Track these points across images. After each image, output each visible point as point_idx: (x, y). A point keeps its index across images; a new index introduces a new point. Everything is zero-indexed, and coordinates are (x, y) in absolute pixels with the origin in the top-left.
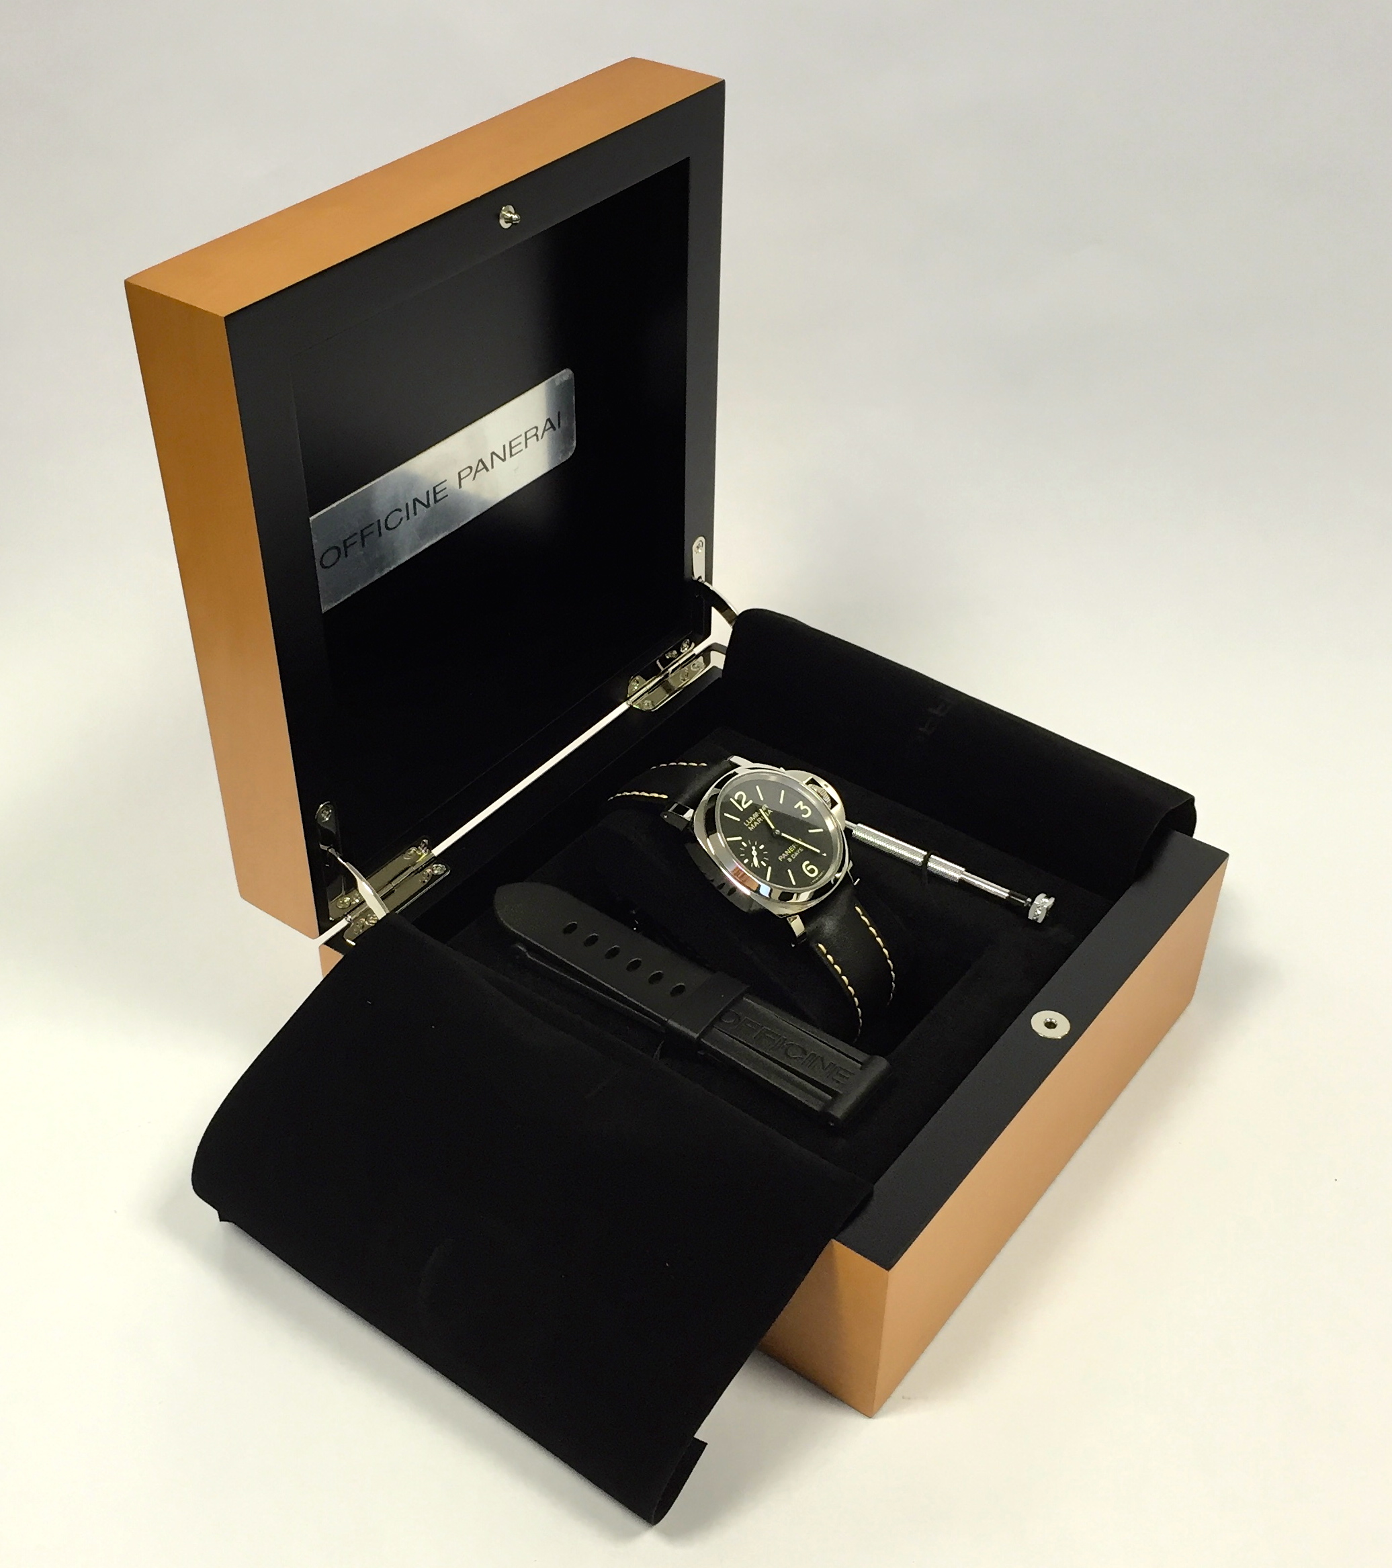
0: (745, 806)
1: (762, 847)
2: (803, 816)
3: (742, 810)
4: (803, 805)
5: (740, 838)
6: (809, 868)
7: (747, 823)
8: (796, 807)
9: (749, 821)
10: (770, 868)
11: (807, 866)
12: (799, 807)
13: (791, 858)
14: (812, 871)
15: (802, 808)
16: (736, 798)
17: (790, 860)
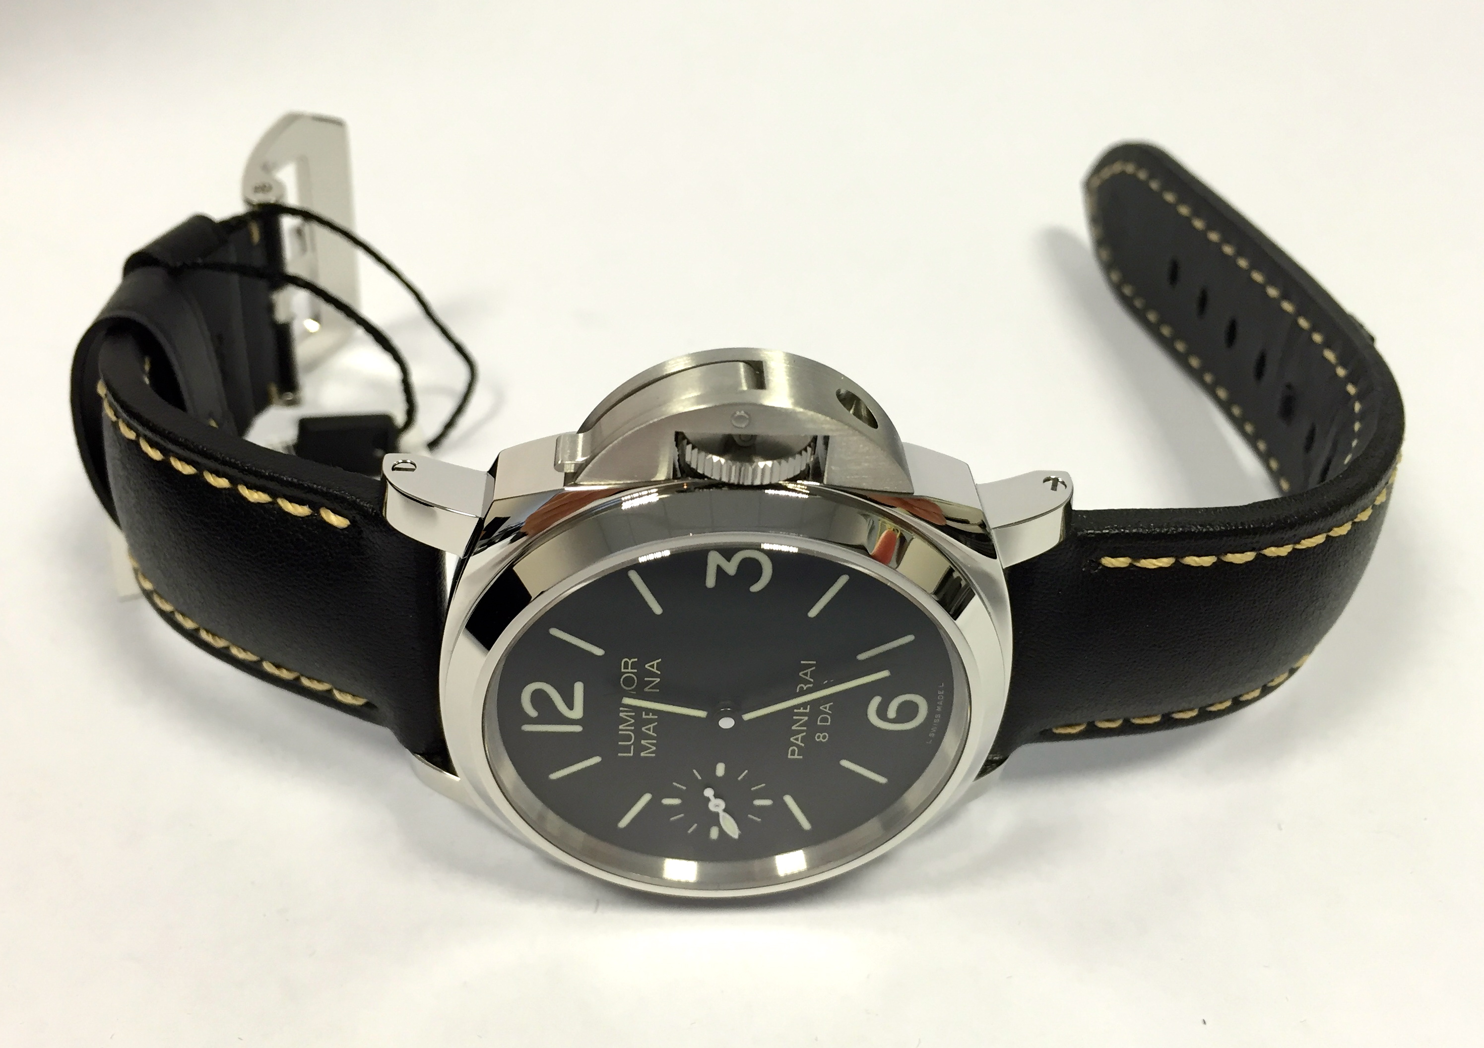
0: (577, 713)
1: (720, 770)
2: (756, 588)
3: (578, 729)
4: (729, 560)
5: (647, 798)
6: (892, 713)
7: (627, 749)
8: (711, 581)
9: (628, 738)
10: (789, 800)
11: (882, 713)
12: (720, 570)
13: (822, 729)
14: (907, 712)
15: (731, 568)
16: (533, 713)
17: (821, 737)
